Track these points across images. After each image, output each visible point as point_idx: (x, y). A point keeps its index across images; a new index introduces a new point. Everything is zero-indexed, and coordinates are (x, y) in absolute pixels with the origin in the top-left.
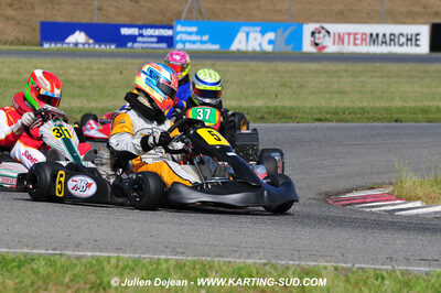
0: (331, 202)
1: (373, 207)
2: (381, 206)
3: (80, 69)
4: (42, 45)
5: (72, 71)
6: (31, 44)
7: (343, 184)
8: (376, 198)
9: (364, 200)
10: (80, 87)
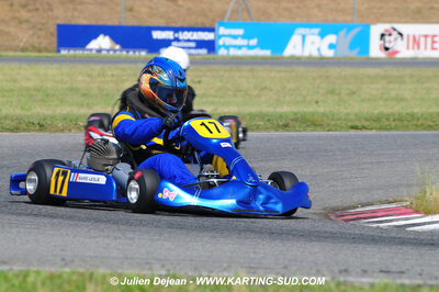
0: (333, 217)
1: (381, 222)
2: (391, 221)
3: (89, 76)
4: (59, 51)
5: (80, 78)
6: (47, 50)
7: (356, 198)
8: (388, 213)
9: (374, 214)
10: (84, 95)
